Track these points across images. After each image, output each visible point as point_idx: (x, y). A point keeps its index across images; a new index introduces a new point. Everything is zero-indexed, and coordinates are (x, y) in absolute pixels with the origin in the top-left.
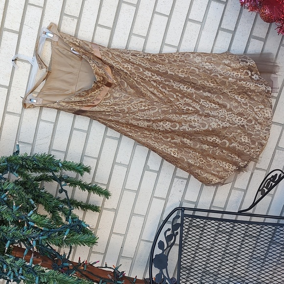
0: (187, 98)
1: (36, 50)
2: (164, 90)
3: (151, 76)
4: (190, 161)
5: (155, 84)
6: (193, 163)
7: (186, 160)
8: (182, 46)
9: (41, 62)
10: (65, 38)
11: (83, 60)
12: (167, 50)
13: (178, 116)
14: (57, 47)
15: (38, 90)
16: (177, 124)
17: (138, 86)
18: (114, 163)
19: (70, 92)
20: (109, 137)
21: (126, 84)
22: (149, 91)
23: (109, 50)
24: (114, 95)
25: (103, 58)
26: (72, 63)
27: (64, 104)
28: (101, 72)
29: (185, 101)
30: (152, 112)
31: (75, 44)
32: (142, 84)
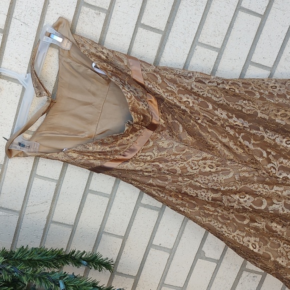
0: (285, 158)
1: (32, 63)
2: (246, 143)
3: (226, 117)
4: (279, 260)
5: (232, 132)
6: (284, 264)
7: (272, 259)
8: (278, 68)
9: (39, 84)
10: (83, 46)
11: (111, 84)
12: (253, 73)
13: (267, 186)
14: (69, 60)
15: (33, 128)
16: (264, 200)
17: (202, 133)
18: (150, 245)
19: (87, 136)
20: (145, 206)
21: (181, 128)
22: (221, 142)
23: (157, 70)
24: (160, 144)
25: (146, 84)
26: (93, 88)
27: (75, 155)
28: (141, 106)
29: (282, 163)
30: (222, 178)
31: (100, 57)
32: (210, 130)
